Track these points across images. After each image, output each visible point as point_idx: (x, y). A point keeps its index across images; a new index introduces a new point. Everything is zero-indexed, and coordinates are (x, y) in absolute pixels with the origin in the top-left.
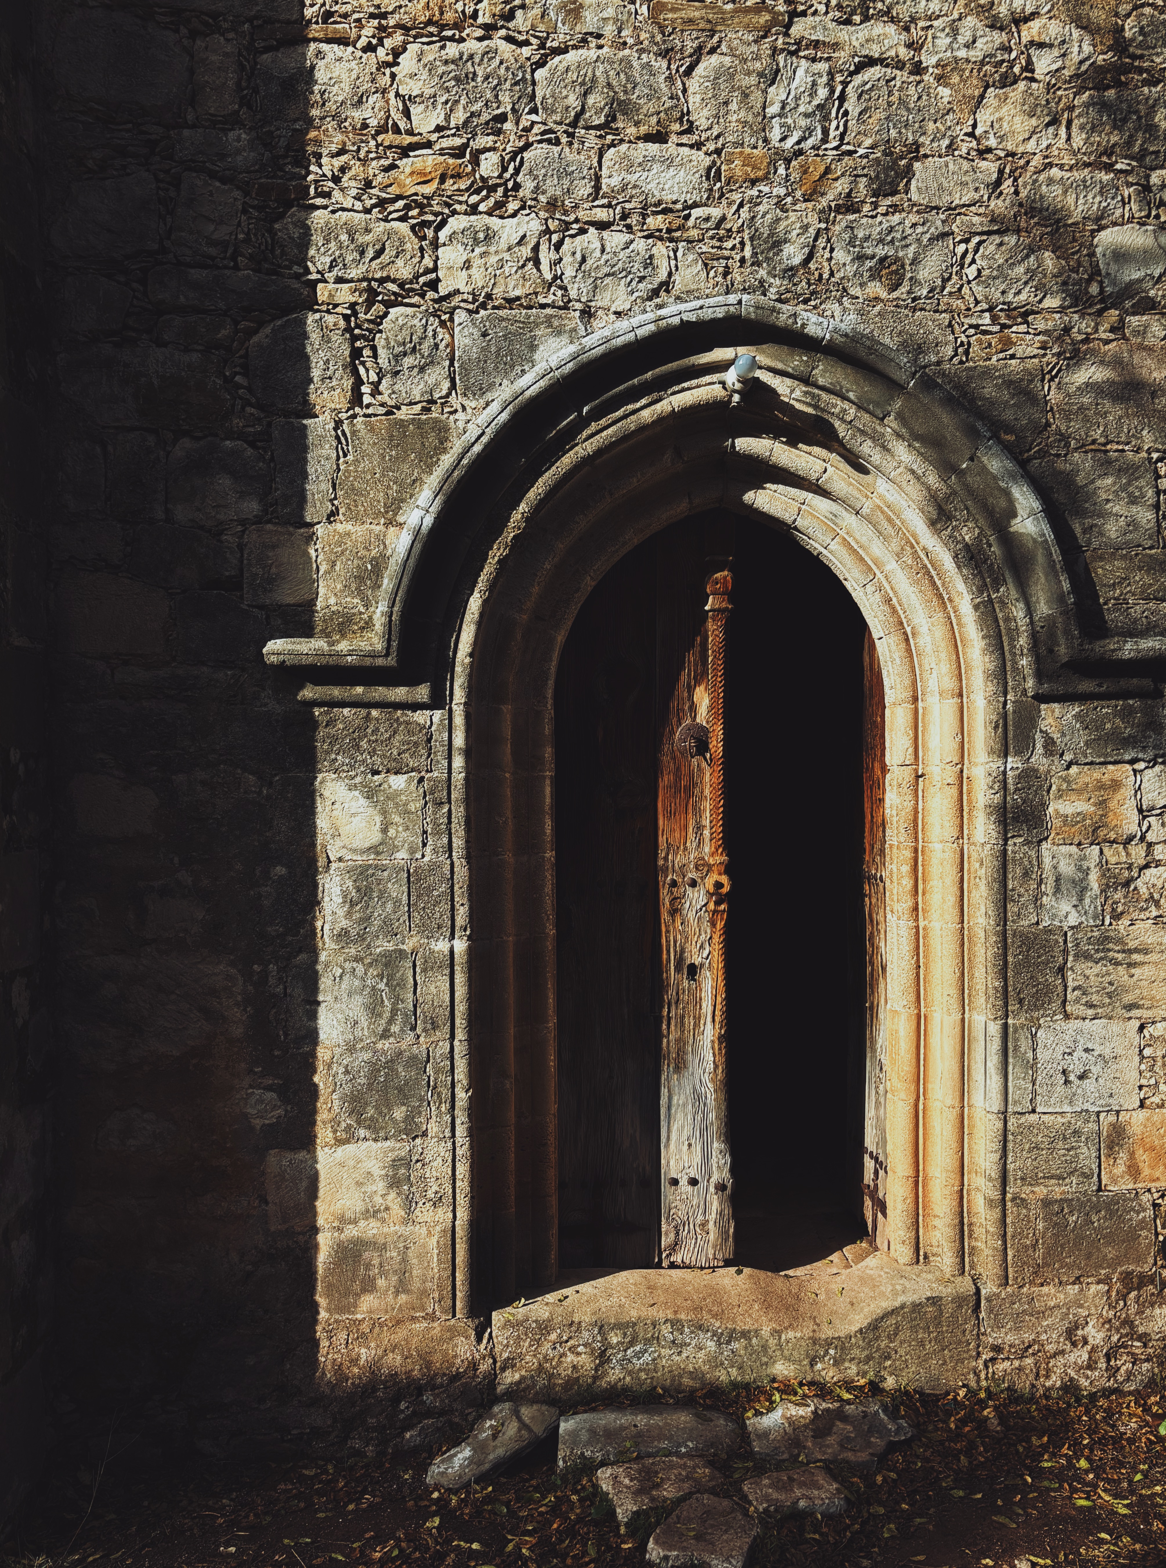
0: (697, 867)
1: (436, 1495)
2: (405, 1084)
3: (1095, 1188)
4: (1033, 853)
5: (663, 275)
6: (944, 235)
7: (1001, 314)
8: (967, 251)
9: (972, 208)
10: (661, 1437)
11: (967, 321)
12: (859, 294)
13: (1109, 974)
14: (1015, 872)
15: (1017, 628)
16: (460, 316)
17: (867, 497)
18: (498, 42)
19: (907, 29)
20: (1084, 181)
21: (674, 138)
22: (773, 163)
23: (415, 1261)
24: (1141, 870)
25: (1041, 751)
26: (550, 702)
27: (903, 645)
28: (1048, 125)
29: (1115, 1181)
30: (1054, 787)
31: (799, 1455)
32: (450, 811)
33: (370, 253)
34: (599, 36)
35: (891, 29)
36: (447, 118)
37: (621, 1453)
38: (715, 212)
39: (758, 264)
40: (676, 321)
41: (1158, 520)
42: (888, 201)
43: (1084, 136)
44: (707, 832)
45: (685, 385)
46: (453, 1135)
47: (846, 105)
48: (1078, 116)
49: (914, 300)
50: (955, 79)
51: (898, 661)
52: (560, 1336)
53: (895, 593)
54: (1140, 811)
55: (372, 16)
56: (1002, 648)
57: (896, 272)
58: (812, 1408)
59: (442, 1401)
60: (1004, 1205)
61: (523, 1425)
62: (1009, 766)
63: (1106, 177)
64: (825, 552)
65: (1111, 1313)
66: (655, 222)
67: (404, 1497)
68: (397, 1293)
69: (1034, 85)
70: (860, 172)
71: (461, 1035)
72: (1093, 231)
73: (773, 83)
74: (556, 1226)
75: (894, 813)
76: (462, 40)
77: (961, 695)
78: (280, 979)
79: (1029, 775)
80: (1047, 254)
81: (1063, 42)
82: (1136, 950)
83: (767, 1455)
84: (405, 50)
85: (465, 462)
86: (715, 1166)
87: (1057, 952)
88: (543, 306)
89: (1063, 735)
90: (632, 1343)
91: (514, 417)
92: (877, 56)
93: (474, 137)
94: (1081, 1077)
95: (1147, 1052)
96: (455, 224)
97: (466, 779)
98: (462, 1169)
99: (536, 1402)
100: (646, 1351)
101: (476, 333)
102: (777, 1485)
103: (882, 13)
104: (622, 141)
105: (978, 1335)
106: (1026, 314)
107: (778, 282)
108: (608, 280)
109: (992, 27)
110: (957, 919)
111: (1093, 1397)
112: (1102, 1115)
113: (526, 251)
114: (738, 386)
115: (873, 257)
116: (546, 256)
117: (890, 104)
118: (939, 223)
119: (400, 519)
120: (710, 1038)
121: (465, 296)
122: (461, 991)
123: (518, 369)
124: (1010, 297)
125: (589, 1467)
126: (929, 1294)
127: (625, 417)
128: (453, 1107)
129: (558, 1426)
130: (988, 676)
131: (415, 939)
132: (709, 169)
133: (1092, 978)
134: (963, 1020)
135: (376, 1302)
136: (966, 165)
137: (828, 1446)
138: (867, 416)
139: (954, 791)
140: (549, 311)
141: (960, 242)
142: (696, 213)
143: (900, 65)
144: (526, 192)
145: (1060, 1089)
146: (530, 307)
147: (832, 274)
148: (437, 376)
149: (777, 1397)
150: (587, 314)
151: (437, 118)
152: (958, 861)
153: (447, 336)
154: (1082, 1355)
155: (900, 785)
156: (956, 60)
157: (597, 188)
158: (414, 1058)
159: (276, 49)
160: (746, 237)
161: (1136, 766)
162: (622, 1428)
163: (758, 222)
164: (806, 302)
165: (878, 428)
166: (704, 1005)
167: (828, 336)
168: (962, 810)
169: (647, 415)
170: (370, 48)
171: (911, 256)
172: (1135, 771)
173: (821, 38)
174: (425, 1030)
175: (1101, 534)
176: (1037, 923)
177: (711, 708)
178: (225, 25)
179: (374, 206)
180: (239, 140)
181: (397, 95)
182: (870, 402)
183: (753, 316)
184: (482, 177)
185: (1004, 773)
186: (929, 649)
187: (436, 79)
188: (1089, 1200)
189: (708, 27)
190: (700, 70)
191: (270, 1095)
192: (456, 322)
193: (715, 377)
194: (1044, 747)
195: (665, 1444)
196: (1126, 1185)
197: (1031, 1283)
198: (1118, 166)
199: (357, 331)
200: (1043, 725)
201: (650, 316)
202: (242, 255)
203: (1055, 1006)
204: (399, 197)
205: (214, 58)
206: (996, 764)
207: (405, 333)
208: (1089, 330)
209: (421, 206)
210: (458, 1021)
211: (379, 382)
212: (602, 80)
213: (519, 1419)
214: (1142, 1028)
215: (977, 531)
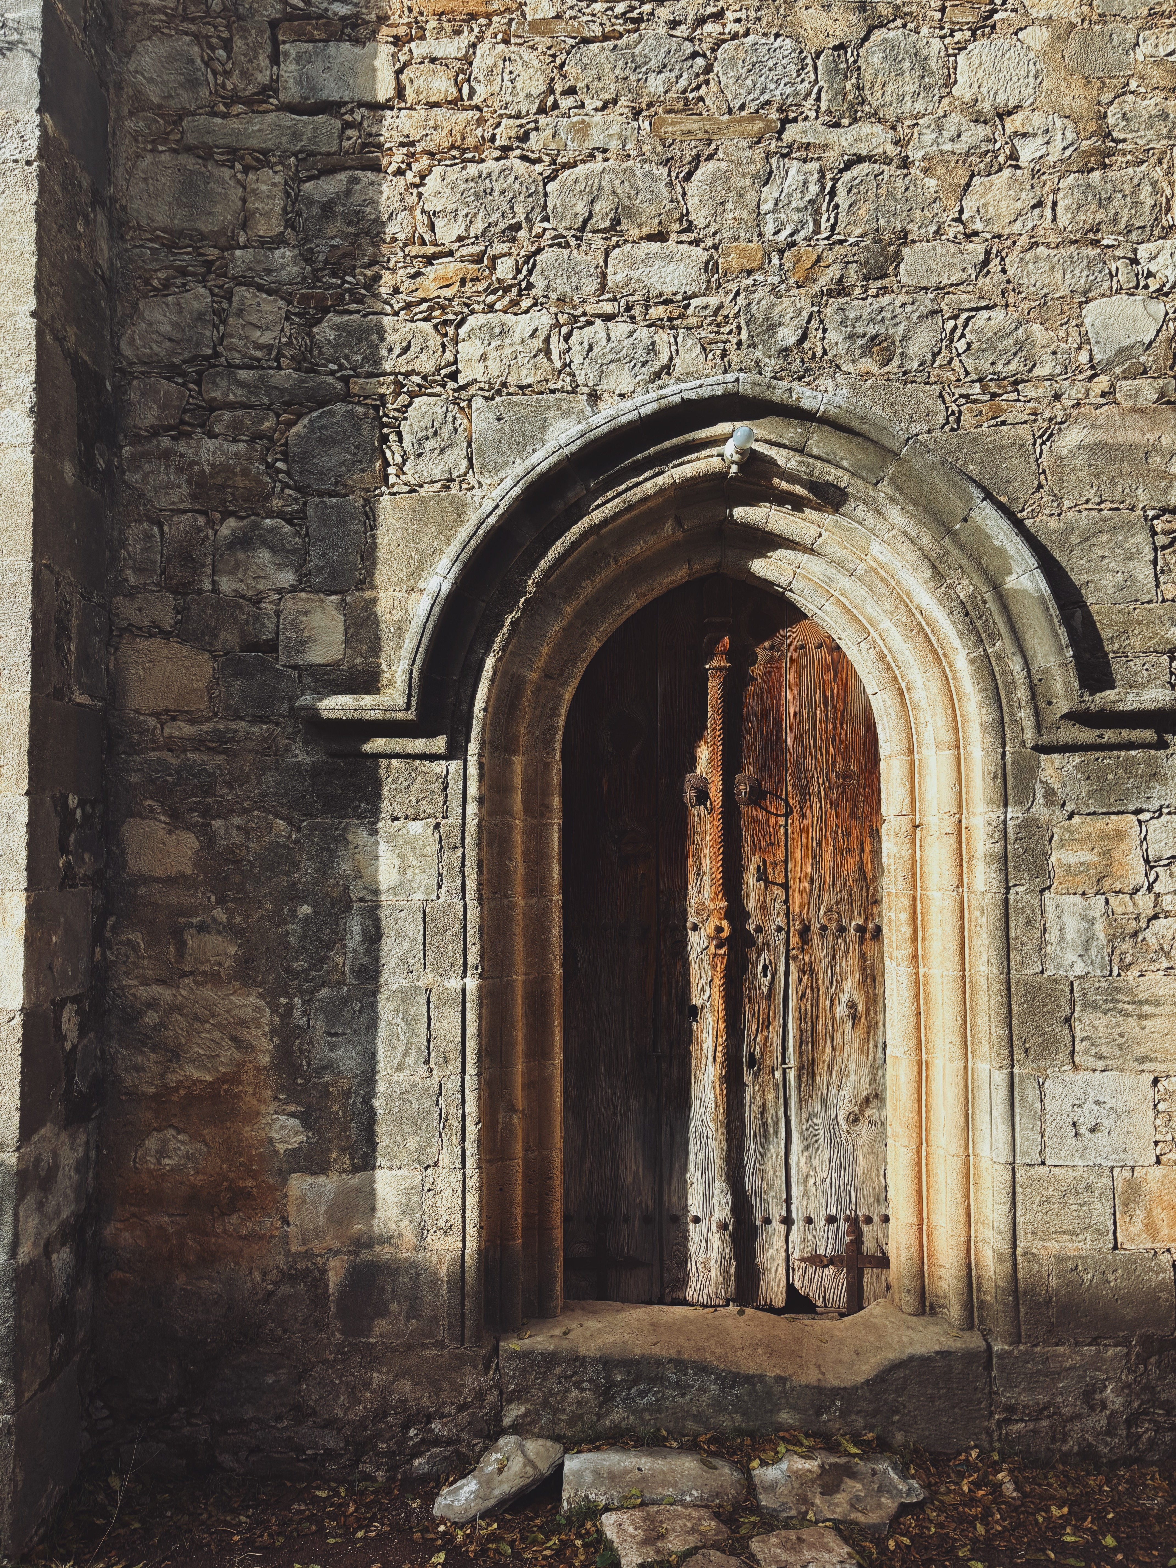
0: (697, 912)
1: (442, 1528)
2: (419, 1115)
3: (1111, 1246)
4: (1036, 902)
5: (664, 359)
6: (934, 313)
7: (992, 384)
8: (956, 327)
9: (961, 287)
10: (664, 1484)
11: (957, 391)
12: (851, 370)
13: (1119, 1026)
14: (1017, 922)
15: (1014, 681)
16: (477, 403)
17: (861, 559)
18: (514, 161)
19: (894, 128)
20: (1071, 257)
21: (674, 237)
22: (768, 255)
23: (426, 1287)
24: (1149, 921)
25: (1042, 801)
26: (558, 754)
27: (898, 700)
28: (1034, 207)
29: (1131, 1240)
30: (1056, 837)
31: (807, 1513)
32: (463, 855)
33: (397, 350)
34: (605, 151)
35: (878, 129)
36: (468, 229)
37: (625, 1498)
38: (713, 301)
39: (755, 346)
40: (677, 399)
41: (1156, 575)
42: (879, 284)
43: (1069, 216)
44: (707, 879)
45: (686, 458)
46: (464, 1167)
47: (836, 199)
48: (1064, 198)
49: (905, 373)
50: (941, 170)
51: (893, 715)
52: (564, 1371)
53: (890, 650)
54: (1147, 861)
55: (402, 145)
56: (999, 700)
57: (887, 349)
58: (819, 1461)
59: (450, 1430)
60: (1015, 1260)
61: (529, 1462)
62: (1009, 816)
63: (1092, 252)
64: (819, 612)
65: (1131, 1377)
66: (656, 312)
67: (411, 1528)
68: (408, 1318)
69: (1019, 172)
70: (851, 259)
71: (471, 1069)
72: (1081, 303)
73: (766, 183)
74: (561, 1258)
75: (892, 861)
76: (483, 161)
77: (957, 747)
78: (304, 1012)
79: (1029, 825)
80: (1035, 326)
81: (1047, 131)
82: (1147, 1002)
83: (774, 1510)
84: (431, 171)
85: (481, 532)
86: (716, 1204)
87: (1063, 1001)
88: (553, 392)
89: (1064, 785)
90: (635, 1382)
91: (527, 490)
92: (865, 153)
93: (491, 243)
94: (1093, 1130)
95: (1161, 1107)
96: (473, 322)
97: (479, 825)
98: (472, 1200)
99: (542, 1437)
100: (650, 1390)
101: (492, 417)
102: (784, 1545)
103: (869, 115)
104: (626, 241)
105: (990, 1393)
106: (1016, 383)
107: (773, 361)
108: (612, 366)
109: (976, 121)
110: (958, 967)
111: (1114, 1465)
112: (1116, 1171)
113: (538, 343)
114: (736, 457)
115: (864, 335)
116: (556, 346)
117: (878, 197)
118: (928, 302)
119: (421, 586)
120: (711, 1078)
121: (482, 385)
122: (472, 1028)
123: (530, 448)
124: (999, 367)
125: (593, 1512)
126: (937, 1348)
127: (629, 489)
128: (463, 1139)
129: (561, 1465)
130: (984, 728)
131: (430, 976)
132: (707, 263)
133: (1101, 1029)
134: (966, 1068)
135: (389, 1326)
136: (953, 248)
137: (837, 1505)
138: (860, 482)
139: (953, 840)
140: (558, 395)
141: (949, 319)
142: (694, 302)
143: (888, 161)
144: (538, 291)
145: (1071, 1141)
146: (542, 393)
147: (825, 353)
148: (456, 458)
149: (782, 1449)
150: (594, 397)
151: (458, 229)
152: (958, 909)
153: (465, 421)
154: (1100, 1421)
155: (897, 835)
156: (942, 153)
157: (603, 285)
158: (426, 1090)
159: (317, 177)
160: (743, 322)
161: (1141, 817)
162: (626, 1472)
163: (754, 307)
164: (800, 379)
165: (872, 493)
166: (705, 1046)
167: (822, 409)
168: (961, 859)
169: (649, 487)
170: (400, 172)
171: (901, 333)
172: (1140, 822)
173: (812, 141)
174: (437, 1064)
175: (1097, 590)
176: (1042, 972)
177: (711, 759)
178: (274, 160)
179: (402, 309)
180: (283, 257)
181: (423, 211)
182: (864, 468)
183: (750, 392)
184: (498, 280)
185: (1005, 822)
186: (924, 703)
187: (458, 196)
188: (1104, 1258)
189: (706, 136)
190: (698, 175)
191: (293, 1122)
192: (474, 407)
193: (713, 451)
194: (1045, 797)
195: (669, 1491)
196: (1143, 1244)
197: (1044, 1341)
198: (1105, 242)
199: (385, 419)
200: (1042, 776)
201: (653, 395)
202: (285, 356)
203: (1064, 1055)
204: (424, 300)
205: (264, 188)
206: (996, 814)
207: (428, 420)
208: (1080, 396)
209: (443, 308)
210: (469, 1056)
211: (404, 464)
212: (607, 188)
213: (523, 1453)
214: (1156, 1082)
215: (971, 588)
